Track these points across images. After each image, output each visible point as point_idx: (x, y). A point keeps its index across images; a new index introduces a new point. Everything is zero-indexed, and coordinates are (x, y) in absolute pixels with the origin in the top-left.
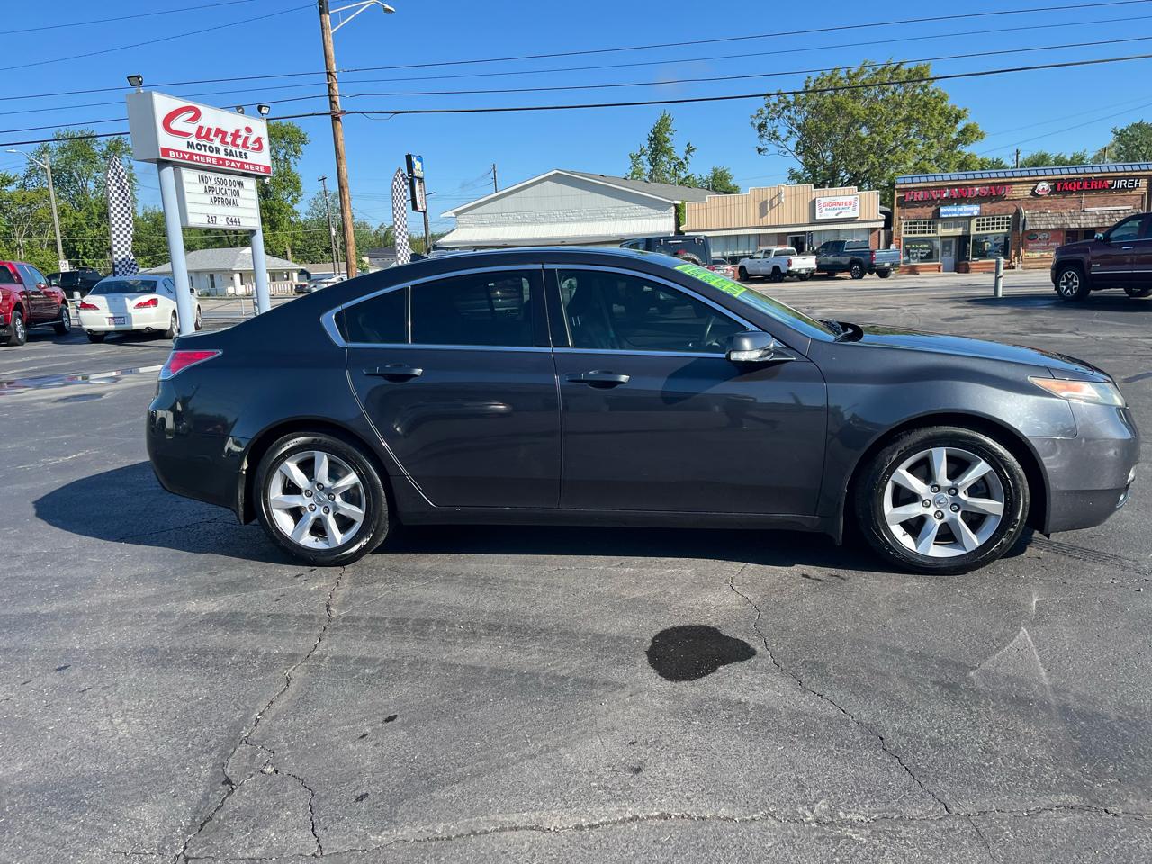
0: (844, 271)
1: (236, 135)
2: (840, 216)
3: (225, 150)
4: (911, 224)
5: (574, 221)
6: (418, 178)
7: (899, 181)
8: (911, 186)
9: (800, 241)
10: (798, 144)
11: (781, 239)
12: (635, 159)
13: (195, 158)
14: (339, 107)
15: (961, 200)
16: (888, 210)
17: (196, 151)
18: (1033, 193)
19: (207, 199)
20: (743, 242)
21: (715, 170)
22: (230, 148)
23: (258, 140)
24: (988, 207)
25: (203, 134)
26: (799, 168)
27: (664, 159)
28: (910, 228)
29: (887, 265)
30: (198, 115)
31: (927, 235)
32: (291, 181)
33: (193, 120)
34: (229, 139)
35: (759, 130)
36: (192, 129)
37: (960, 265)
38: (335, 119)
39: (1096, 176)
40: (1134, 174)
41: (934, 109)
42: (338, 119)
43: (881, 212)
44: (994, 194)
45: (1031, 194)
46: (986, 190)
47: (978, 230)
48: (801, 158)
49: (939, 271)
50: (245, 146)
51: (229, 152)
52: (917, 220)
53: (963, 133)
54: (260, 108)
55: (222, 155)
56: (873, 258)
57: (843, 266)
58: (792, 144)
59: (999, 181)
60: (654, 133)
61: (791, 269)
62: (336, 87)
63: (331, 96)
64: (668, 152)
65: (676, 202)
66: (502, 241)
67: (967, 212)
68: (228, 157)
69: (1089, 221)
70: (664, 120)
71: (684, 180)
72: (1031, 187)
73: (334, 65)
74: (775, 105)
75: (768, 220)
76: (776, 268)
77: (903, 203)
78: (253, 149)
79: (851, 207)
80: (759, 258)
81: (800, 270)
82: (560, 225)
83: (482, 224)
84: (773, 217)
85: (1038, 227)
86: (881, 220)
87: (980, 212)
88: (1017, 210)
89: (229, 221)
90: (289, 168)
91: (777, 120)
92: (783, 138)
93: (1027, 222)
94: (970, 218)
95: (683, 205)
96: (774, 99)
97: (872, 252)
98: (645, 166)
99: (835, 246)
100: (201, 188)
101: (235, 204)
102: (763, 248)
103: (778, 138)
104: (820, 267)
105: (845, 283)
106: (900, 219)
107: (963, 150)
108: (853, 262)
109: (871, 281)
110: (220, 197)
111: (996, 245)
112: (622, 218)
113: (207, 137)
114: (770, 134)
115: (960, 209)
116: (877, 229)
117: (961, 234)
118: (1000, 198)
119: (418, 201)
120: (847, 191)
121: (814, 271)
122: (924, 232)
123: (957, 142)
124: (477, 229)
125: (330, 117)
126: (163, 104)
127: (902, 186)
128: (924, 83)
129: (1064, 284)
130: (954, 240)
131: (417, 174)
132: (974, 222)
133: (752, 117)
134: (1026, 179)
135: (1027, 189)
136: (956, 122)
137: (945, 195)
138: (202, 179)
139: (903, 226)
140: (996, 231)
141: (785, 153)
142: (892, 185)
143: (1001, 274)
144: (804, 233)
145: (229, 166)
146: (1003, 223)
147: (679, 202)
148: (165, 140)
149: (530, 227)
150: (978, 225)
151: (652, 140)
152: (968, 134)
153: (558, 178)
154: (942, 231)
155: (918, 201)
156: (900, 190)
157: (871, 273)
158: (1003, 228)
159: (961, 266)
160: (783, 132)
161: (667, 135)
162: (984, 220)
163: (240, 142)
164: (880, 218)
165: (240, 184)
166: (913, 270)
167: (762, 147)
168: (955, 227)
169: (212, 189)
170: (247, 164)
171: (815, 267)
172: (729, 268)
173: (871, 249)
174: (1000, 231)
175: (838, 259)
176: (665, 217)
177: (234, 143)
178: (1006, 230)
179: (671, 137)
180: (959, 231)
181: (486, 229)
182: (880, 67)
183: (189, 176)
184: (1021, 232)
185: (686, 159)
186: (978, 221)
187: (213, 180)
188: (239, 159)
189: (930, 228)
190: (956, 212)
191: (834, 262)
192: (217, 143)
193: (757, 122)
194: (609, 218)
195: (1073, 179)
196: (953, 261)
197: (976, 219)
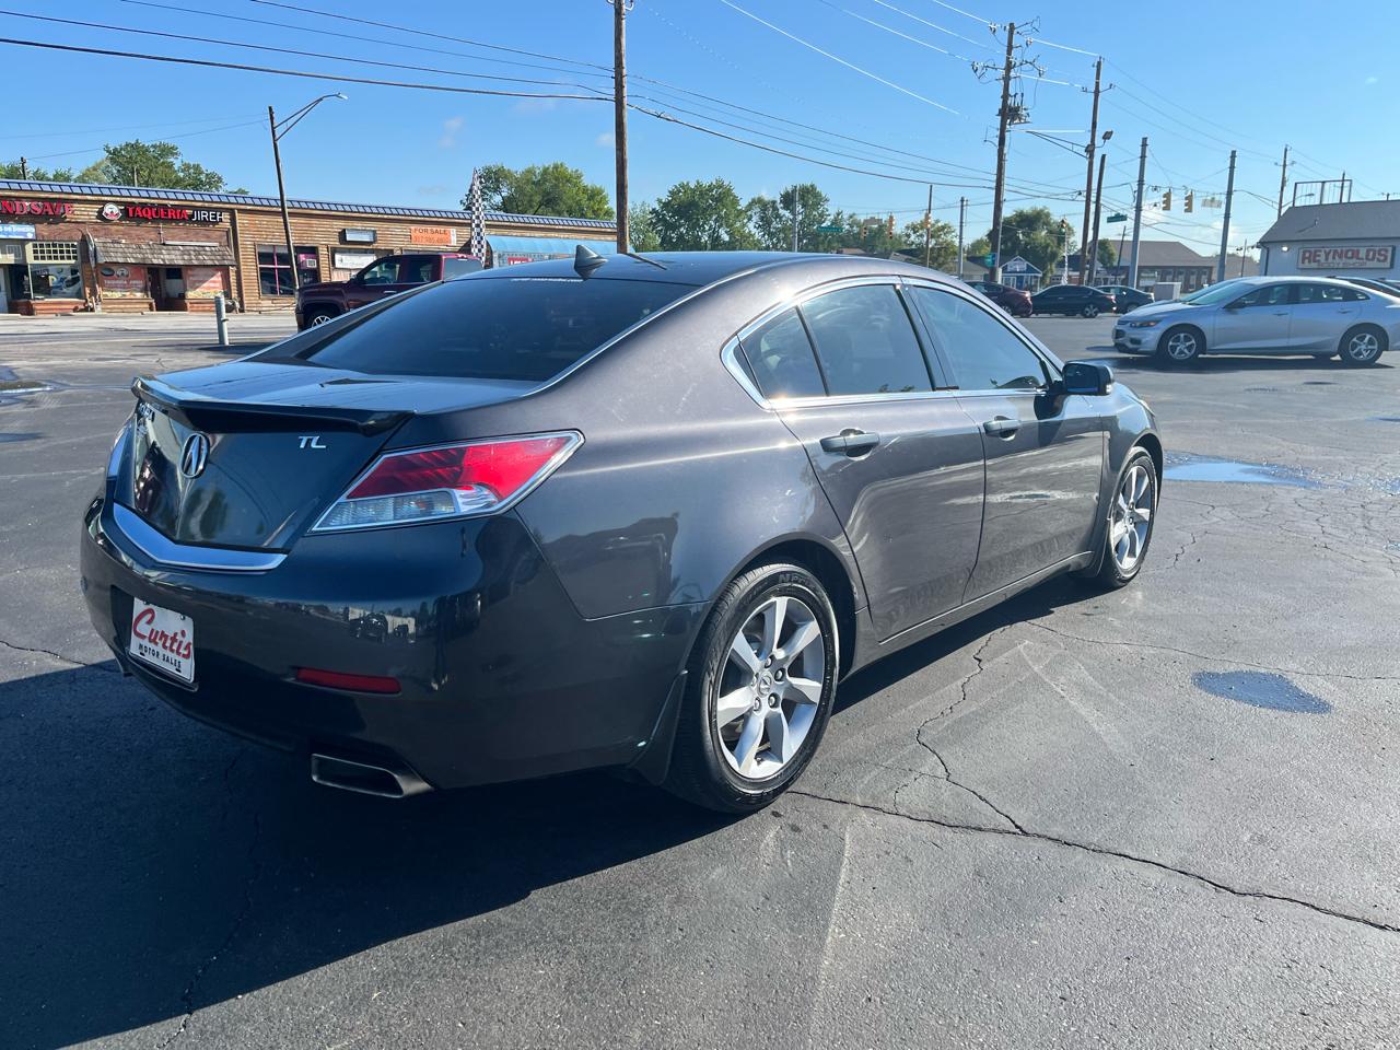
18: (100, 215)
24: (44, 229)
37: (17, 305)
39: (171, 202)
40: (215, 205)
44: (51, 213)
45: (97, 218)
46: (38, 208)
47: (36, 258)
59: (54, 196)
67: (21, 233)
69: (174, 257)
72: (96, 208)
85: (115, 260)
87: (35, 234)
88: (83, 236)
93: (100, 254)
94: (24, 242)
111: (62, 279)
115: (7, 228)
117: (13, 262)
118: (58, 219)
132: (29, 248)
134: (89, 197)
135: (92, 211)
140: (59, 262)
146: (68, 252)
150: (35, 252)
158: (69, 258)
159: (19, 307)
162: (41, 246)
174: (67, 262)
178: (73, 261)
180: (10, 259)
184: (93, 266)
186: (35, 246)
195: (146, 204)
196: (5, 298)
197: (31, 244)
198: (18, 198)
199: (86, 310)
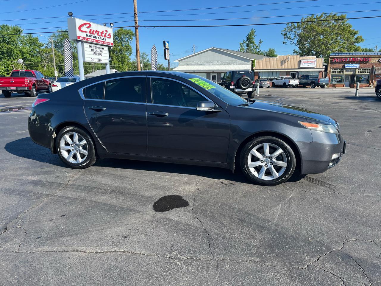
0: (308, 85)
1: (102, 33)
2: (309, 66)
3: (99, 37)
4: (334, 70)
5: (217, 65)
6: (167, 49)
7: (331, 55)
8: (335, 57)
9: (294, 74)
10: (297, 41)
11: (287, 73)
12: (241, 44)
13: (88, 40)
14: (138, 24)
15: (353, 62)
16: (326, 64)
17: (89, 38)
19: (92, 53)
20: (274, 74)
21: (270, 49)
22: (100, 37)
23: (110, 35)
24: (362, 65)
25: (91, 32)
26: (297, 49)
27: (251, 45)
28: (334, 71)
29: (324, 84)
30: (90, 26)
31: (340, 74)
32: (129, 48)
33: (88, 27)
34: (100, 34)
35: (284, 36)
36: (88, 30)
38: (136, 28)
41: (346, 30)
42: (137, 28)
43: (324, 65)
44: (365, 61)
45: (378, 61)
46: (362, 59)
47: (358, 73)
48: (298, 46)
49: (343, 87)
50: (105, 36)
51: (100, 38)
52: (337, 69)
53: (356, 39)
54: (111, 24)
55: (97, 39)
56: (319, 81)
57: (309, 83)
58: (295, 41)
59: (367, 56)
60: (248, 36)
61: (290, 84)
62: (137, 18)
63: (135, 21)
64: (253, 42)
65: (252, 59)
66: (193, 70)
67: (355, 67)
68: (99, 40)
70: (252, 31)
71: (258, 52)
72: (378, 59)
73: (137, 11)
74: (290, 27)
75: (283, 67)
76: (285, 83)
77: (332, 62)
78: (108, 37)
79: (313, 63)
80: (279, 80)
81: (293, 84)
82: (213, 66)
83: (187, 65)
84: (285, 66)
85: (380, 73)
86: (323, 68)
87: (360, 67)
88: (373, 67)
89: (99, 60)
90: (129, 44)
91: (290, 32)
92: (292, 39)
93: (376, 71)
94: (356, 69)
95: (255, 61)
96: (290, 25)
97: (319, 79)
98: (244, 47)
99: (306, 77)
100: (90, 49)
101: (101, 55)
102: (281, 76)
103: (290, 39)
104: (300, 83)
105: (309, 89)
106: (330, 68)
107: (356, 45)
108: (312, 82)
109: (318, 89)
110: (96, 52)
111: (365, 79)
112: (234, 64)
113: (93, 33)
114: (288, 37)
115: (352, 65)
116: (322, 71)
117: (352, 74)
118: (367, 62)
119: (167, 56)
120: (312, 58)
121: (298, 85)
122: (339, 73)
123: (354, 42)
124: (185, 66)
125: (135, 28)
126: (79, 22)
127: (332, 57)
128: (344, 21)
129: (379, 93)
130: (350, 76)
131: (167, 47)
132: (357, 70)
133: (282, 31)
134: (376, 56)
135: (377, 59)
136: (354, 35)
137: (347, 60)
138: (90, 47)
139: (331, 70)
140: (365, 74)
141: (293, 44)
142: (329, 56)
143: (358, 88)
144: (296, 72)
145: (100, 43)
146: (368, 71)
147: (253, 60)
148: (79, 33)
149: (203, 66)
150: (359, 71)
151: (247, 38)
152: (358, 40)
153: (213, 50)
154: (345, 73)
155: (337, 62)
156: (331, 58)
157: (318, 86)
158: (367, 73)
159: (351, 85)
160: (292, 37)
161: (253, 37)
162: (361, 70)
163: (103, 35)
164: (323, 67)
165: (103, 48)
166: (334, 86)
167: (285, 42)
168: (350, 71)
169: (94, 50)
170: (105, 42)
171: (299, 83)
172: (268, 82)
173: (319, 78)
174: (367, 74)
175: (307, 81)
176: (248, 64)
177: (101, 35)
178: (368, 74)
179: (254, 38)
180: (352, 73)
181: (188, 66)
182: (328, 15)
183: (86, 46)
184: (374, 74)
185: (259, 45)
186: (359, 70)
187: (94, 48)
188: (103, 41)
189: (341, 71)
190: (351, 66)
191: (305, 82)
192: (96, 35)
193: (284, 33)
194: (229, 64)
196: (349, 83)
197: (358, 69)
198: (357, 57)
199: (369, 87)
